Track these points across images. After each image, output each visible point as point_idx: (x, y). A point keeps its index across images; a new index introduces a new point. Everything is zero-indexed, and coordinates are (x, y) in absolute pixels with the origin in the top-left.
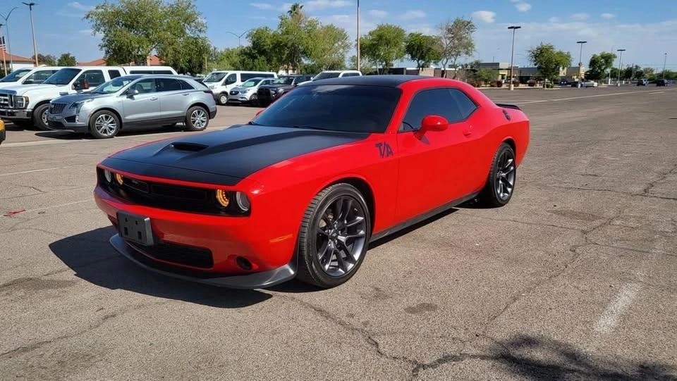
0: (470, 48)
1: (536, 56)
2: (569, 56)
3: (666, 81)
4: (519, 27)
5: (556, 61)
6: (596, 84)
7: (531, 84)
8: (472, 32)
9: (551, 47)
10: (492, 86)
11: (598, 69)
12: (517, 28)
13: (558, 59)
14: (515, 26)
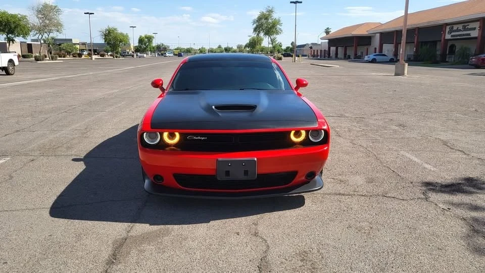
0: (59, 27)
1: (105, 35)
2: (128, 36)
3: (182, 54)
4: (93, 14)
5: (120, 39)
6: (145, 55)
7: (102, 55)
8: (59, 14)
9: (115, 29)
10: (74, 57)
11: (144, 45)
12: (91, 14)
13: (122, 38)
14: (90, 12)
